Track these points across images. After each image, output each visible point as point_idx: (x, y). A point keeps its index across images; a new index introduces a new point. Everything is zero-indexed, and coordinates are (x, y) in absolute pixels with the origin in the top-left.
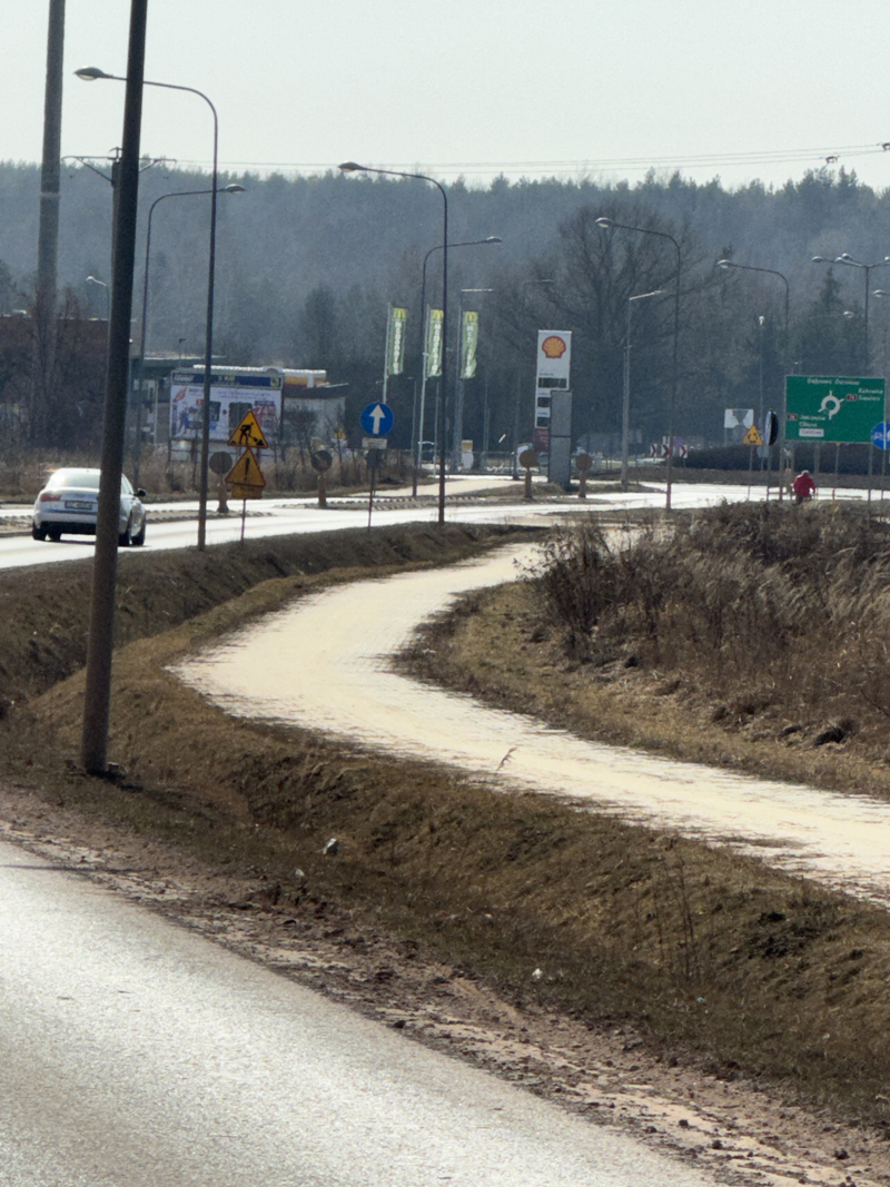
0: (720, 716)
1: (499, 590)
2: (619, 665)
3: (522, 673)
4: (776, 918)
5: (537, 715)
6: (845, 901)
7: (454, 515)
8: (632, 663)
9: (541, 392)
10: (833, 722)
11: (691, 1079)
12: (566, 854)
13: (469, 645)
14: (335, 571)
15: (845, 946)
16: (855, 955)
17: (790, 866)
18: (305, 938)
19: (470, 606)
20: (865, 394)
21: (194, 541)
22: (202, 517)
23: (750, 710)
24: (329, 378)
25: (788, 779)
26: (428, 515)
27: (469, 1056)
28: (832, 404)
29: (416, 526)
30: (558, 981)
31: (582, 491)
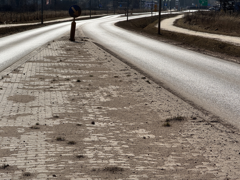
0: (205, 29)
1: (179, 19)
2: (194, 25)
3: (185, 26)
4: (221, 45)
5: (189, 29)
7: (172, 13)
8: (195, 24)
9: (176, 2)
10: (216, 29)
11: (233, 57)
12: (199, 40)
13: (179, 23)
14: (164, 18)
15: (228, 47)
16: (229, 48)
17: (220, 41)
18: (189, 47)
19: (177, 20)
20: (206, 2)
21: (151, 16)
22: (152, 13)
23: (208, 28)
24: (158, 2)
26: (170, 13)
27: (212, 56)
28: (203, 2)
30: (215, 50)
31: (182, 11)
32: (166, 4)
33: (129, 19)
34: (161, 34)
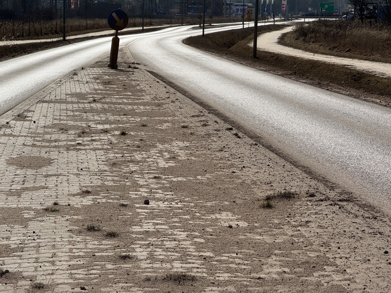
0: (330, 49)
1: (288, 33)
2: (311, 43)
3: (297, 44)
4: (355, 76)
5: (303, 50)
6: (364, 73)
7: (276, 23)
8: (313, 42)
9: (283, 6)
10: (348, 49)
11: (375, 96)
12: (320, 68)
13: (286, 40)
15: (367, 79)
16: (369, 80)
17: (353, 68)
19: (284, 35)
20: (332, 5)
22: (243, 24)
23: (334, 48)
24: (253, 5)
25: (345, 57)
27: (341, 93)
28: (326, 6)
29: (271, 25)
30: (346, 83)
31: (291, 20)
32: (266, 9)
33: (205, 33)
34: (258, 58)
